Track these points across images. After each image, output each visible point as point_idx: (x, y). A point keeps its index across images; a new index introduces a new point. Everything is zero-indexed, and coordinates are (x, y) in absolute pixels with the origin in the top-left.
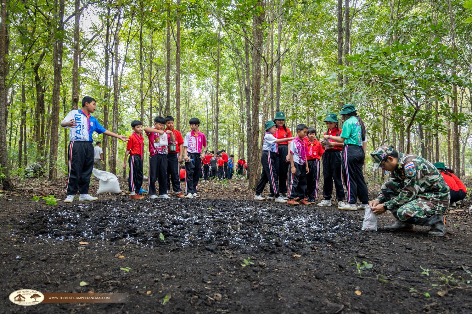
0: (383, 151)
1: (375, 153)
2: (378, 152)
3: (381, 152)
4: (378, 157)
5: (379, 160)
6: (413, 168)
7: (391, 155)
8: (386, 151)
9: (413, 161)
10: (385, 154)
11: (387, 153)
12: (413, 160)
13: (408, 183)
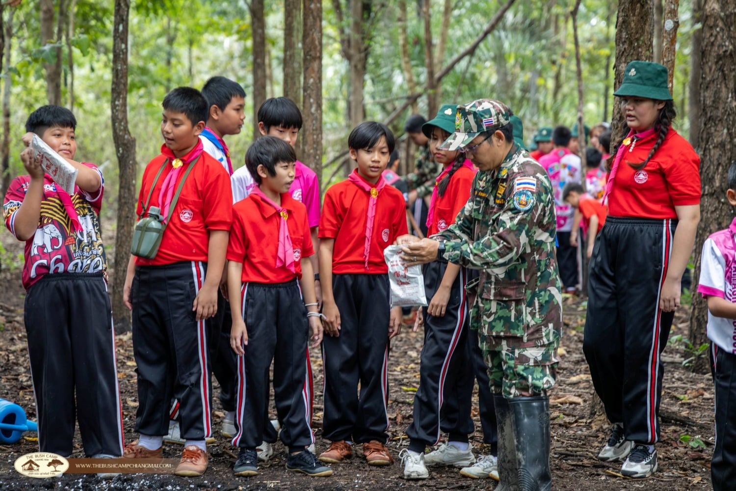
0: (493, 112)
1: (473, 109)
2: (480, 109)
3: (488, 112)
4: (476, 122)
5: (475, 130)
6: (532, 193)
7: (503, 128)
8: (498, 114)
9: (538, 178)
10: (494, 120)
11: (498, 120)
12: (538, 175)
13: (508, 225)
